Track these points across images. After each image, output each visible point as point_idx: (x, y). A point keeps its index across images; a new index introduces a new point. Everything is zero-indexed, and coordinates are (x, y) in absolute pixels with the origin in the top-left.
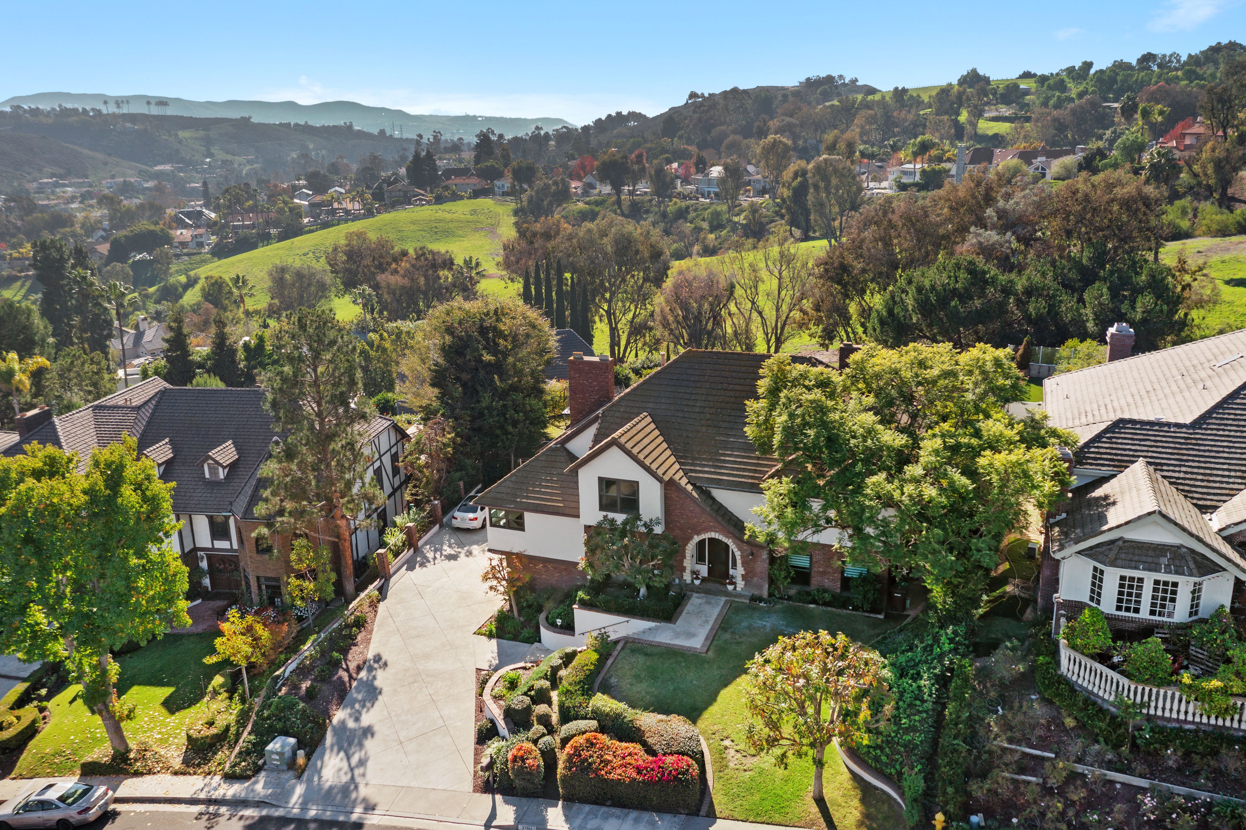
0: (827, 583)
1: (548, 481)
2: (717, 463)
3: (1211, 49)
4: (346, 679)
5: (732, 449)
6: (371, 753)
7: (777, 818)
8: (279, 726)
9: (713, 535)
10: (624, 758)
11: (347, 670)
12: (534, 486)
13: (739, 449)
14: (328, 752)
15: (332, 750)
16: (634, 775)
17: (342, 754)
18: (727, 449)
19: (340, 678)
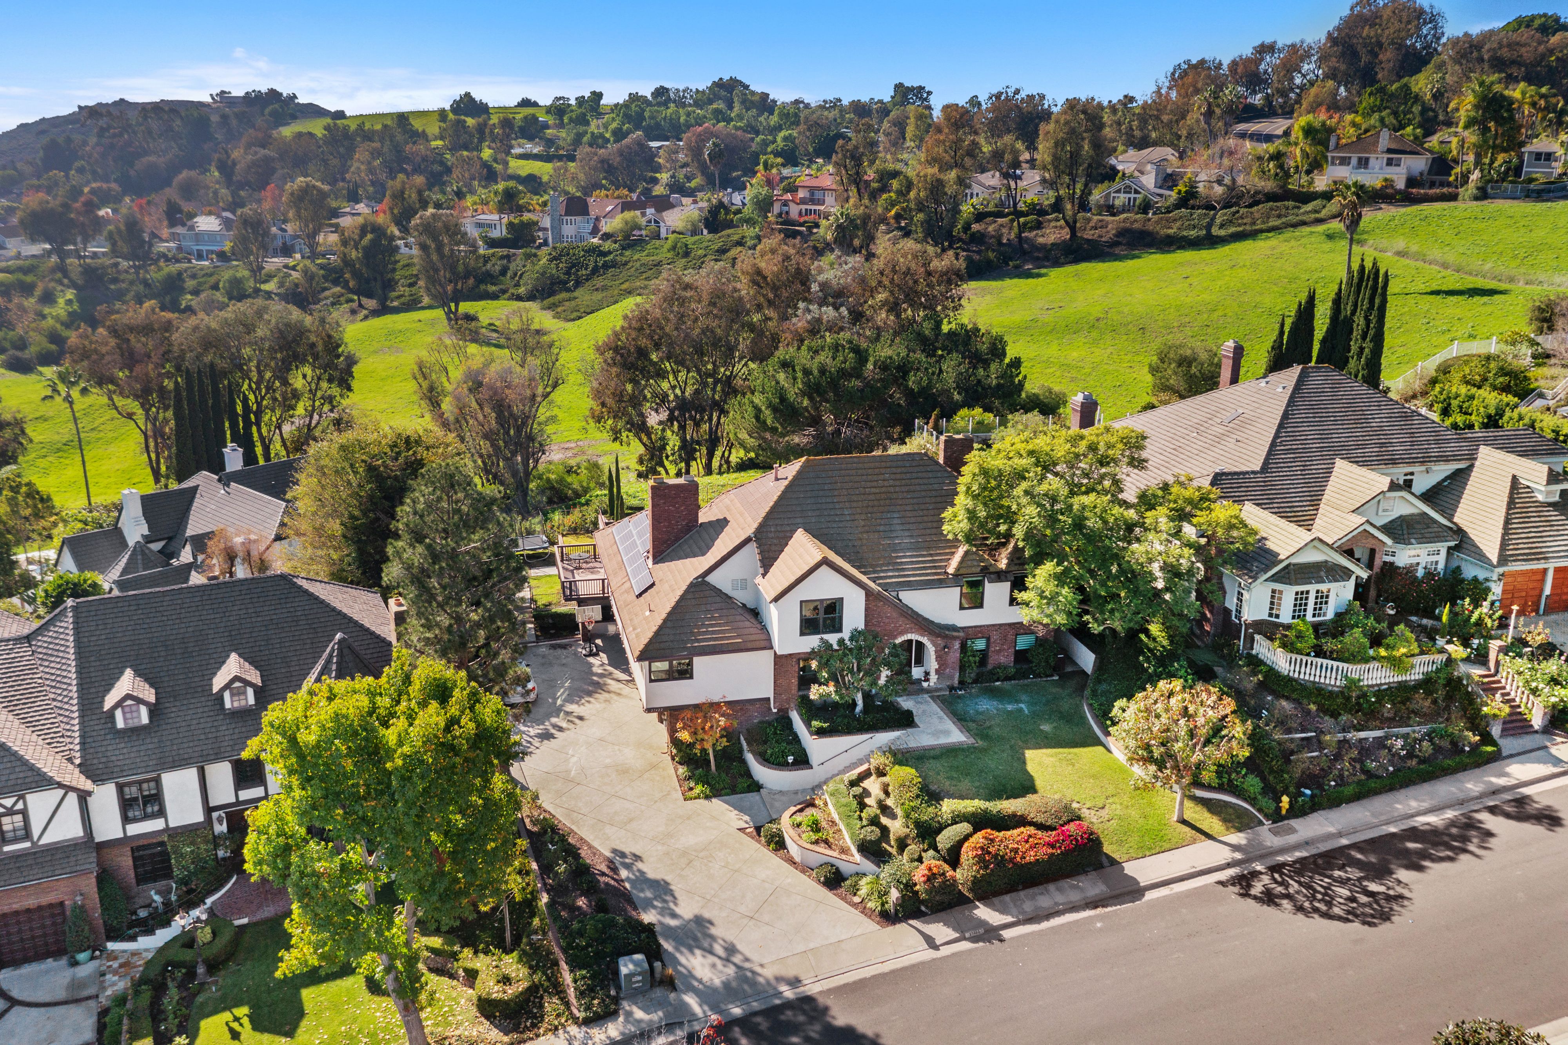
0: (1002, 660)
1: (710, 619)
2: (898, 567)
3: (714, 83)
4: (612, 882)
5: (902, 550)
6: (730, 938)
7: (1167, 846)
8: (609, 949)
9: (910, 636)
10: (1027, 841)
11: (603, 874)
12: (699, 627)
13: (909, 549)
14: (678, 955)
15: (681, 953)
16: (1050, 851)
17: (698, 952)
18: (896, 551)
19: (607, 884)
